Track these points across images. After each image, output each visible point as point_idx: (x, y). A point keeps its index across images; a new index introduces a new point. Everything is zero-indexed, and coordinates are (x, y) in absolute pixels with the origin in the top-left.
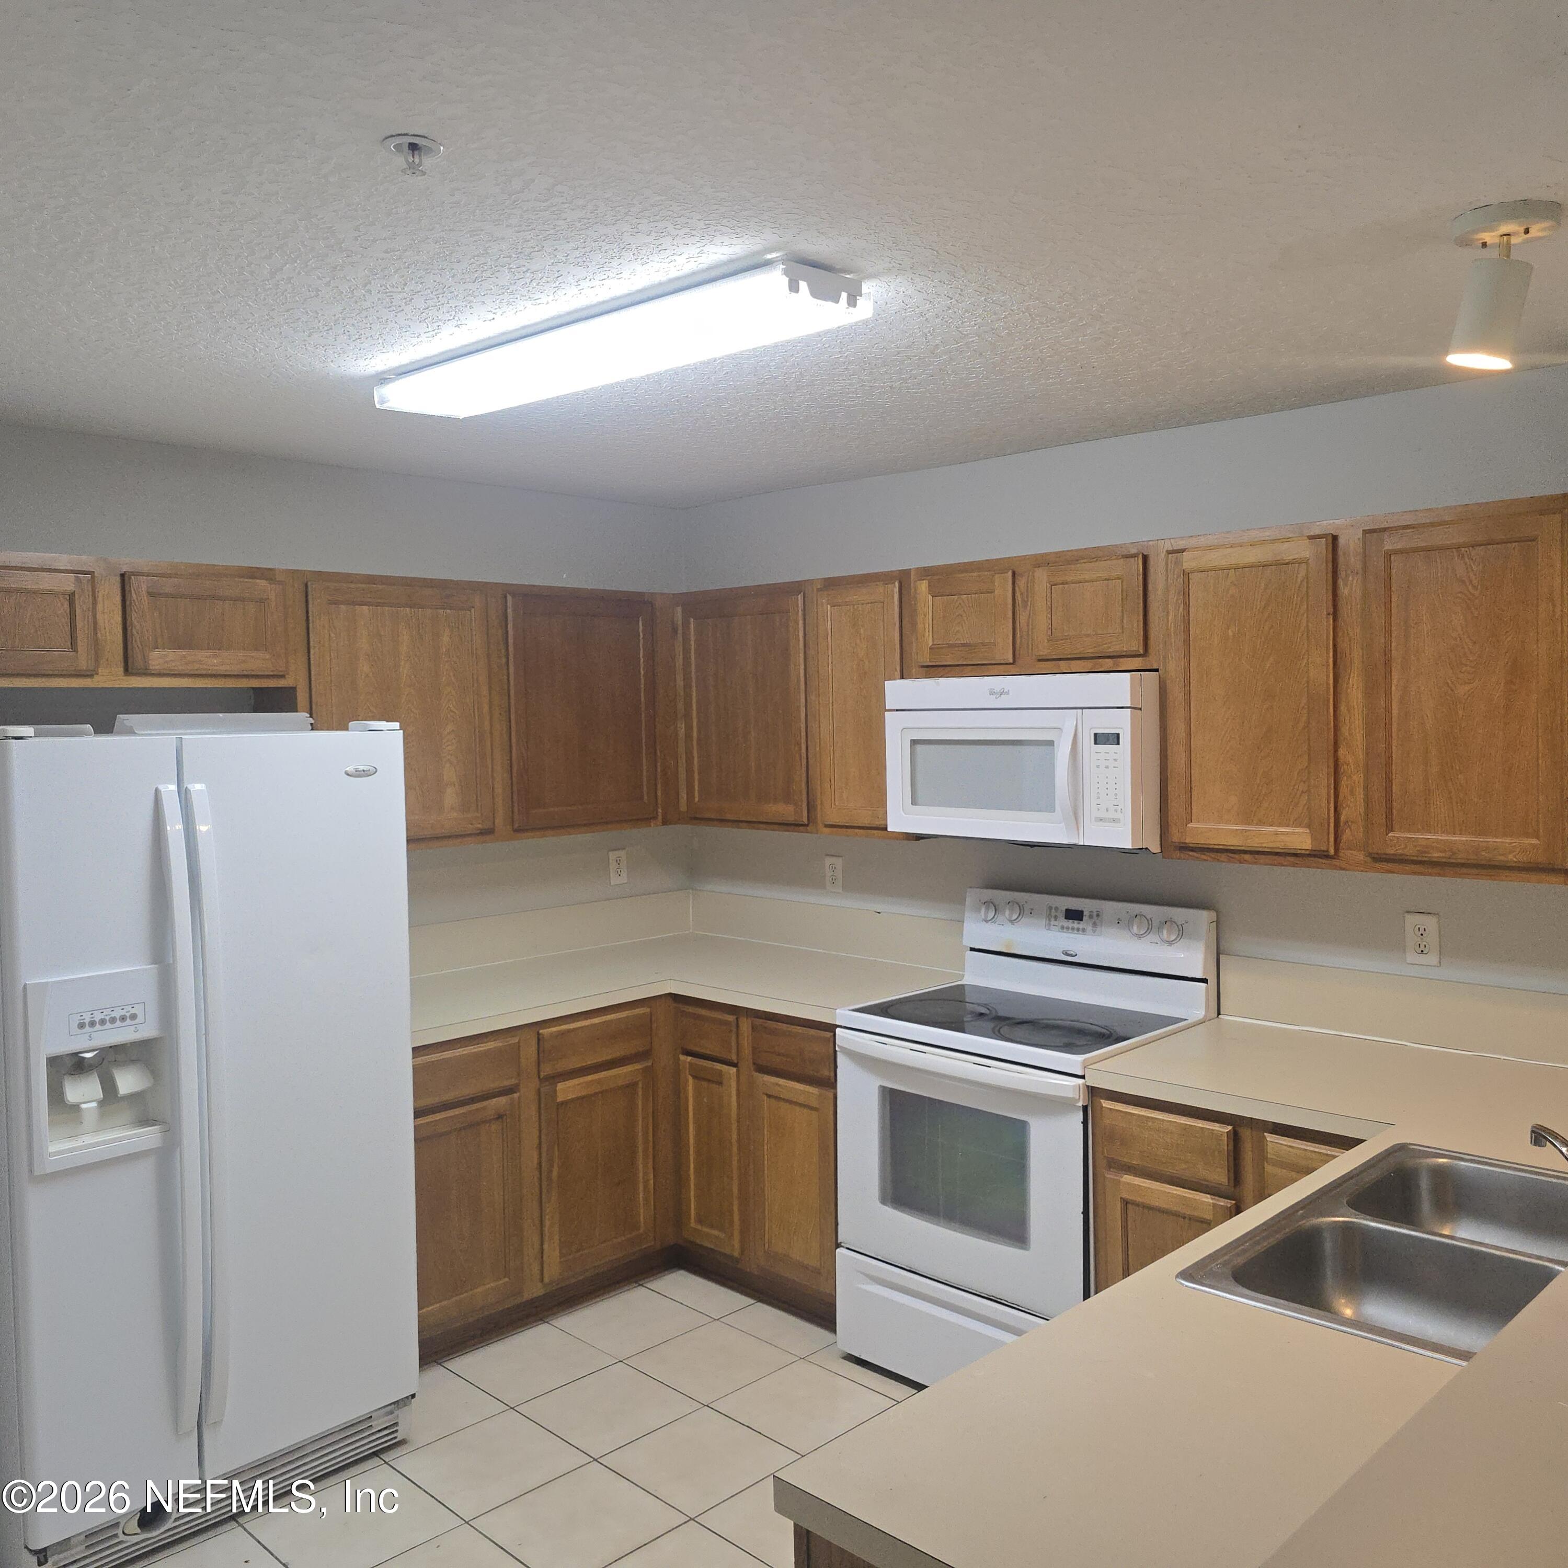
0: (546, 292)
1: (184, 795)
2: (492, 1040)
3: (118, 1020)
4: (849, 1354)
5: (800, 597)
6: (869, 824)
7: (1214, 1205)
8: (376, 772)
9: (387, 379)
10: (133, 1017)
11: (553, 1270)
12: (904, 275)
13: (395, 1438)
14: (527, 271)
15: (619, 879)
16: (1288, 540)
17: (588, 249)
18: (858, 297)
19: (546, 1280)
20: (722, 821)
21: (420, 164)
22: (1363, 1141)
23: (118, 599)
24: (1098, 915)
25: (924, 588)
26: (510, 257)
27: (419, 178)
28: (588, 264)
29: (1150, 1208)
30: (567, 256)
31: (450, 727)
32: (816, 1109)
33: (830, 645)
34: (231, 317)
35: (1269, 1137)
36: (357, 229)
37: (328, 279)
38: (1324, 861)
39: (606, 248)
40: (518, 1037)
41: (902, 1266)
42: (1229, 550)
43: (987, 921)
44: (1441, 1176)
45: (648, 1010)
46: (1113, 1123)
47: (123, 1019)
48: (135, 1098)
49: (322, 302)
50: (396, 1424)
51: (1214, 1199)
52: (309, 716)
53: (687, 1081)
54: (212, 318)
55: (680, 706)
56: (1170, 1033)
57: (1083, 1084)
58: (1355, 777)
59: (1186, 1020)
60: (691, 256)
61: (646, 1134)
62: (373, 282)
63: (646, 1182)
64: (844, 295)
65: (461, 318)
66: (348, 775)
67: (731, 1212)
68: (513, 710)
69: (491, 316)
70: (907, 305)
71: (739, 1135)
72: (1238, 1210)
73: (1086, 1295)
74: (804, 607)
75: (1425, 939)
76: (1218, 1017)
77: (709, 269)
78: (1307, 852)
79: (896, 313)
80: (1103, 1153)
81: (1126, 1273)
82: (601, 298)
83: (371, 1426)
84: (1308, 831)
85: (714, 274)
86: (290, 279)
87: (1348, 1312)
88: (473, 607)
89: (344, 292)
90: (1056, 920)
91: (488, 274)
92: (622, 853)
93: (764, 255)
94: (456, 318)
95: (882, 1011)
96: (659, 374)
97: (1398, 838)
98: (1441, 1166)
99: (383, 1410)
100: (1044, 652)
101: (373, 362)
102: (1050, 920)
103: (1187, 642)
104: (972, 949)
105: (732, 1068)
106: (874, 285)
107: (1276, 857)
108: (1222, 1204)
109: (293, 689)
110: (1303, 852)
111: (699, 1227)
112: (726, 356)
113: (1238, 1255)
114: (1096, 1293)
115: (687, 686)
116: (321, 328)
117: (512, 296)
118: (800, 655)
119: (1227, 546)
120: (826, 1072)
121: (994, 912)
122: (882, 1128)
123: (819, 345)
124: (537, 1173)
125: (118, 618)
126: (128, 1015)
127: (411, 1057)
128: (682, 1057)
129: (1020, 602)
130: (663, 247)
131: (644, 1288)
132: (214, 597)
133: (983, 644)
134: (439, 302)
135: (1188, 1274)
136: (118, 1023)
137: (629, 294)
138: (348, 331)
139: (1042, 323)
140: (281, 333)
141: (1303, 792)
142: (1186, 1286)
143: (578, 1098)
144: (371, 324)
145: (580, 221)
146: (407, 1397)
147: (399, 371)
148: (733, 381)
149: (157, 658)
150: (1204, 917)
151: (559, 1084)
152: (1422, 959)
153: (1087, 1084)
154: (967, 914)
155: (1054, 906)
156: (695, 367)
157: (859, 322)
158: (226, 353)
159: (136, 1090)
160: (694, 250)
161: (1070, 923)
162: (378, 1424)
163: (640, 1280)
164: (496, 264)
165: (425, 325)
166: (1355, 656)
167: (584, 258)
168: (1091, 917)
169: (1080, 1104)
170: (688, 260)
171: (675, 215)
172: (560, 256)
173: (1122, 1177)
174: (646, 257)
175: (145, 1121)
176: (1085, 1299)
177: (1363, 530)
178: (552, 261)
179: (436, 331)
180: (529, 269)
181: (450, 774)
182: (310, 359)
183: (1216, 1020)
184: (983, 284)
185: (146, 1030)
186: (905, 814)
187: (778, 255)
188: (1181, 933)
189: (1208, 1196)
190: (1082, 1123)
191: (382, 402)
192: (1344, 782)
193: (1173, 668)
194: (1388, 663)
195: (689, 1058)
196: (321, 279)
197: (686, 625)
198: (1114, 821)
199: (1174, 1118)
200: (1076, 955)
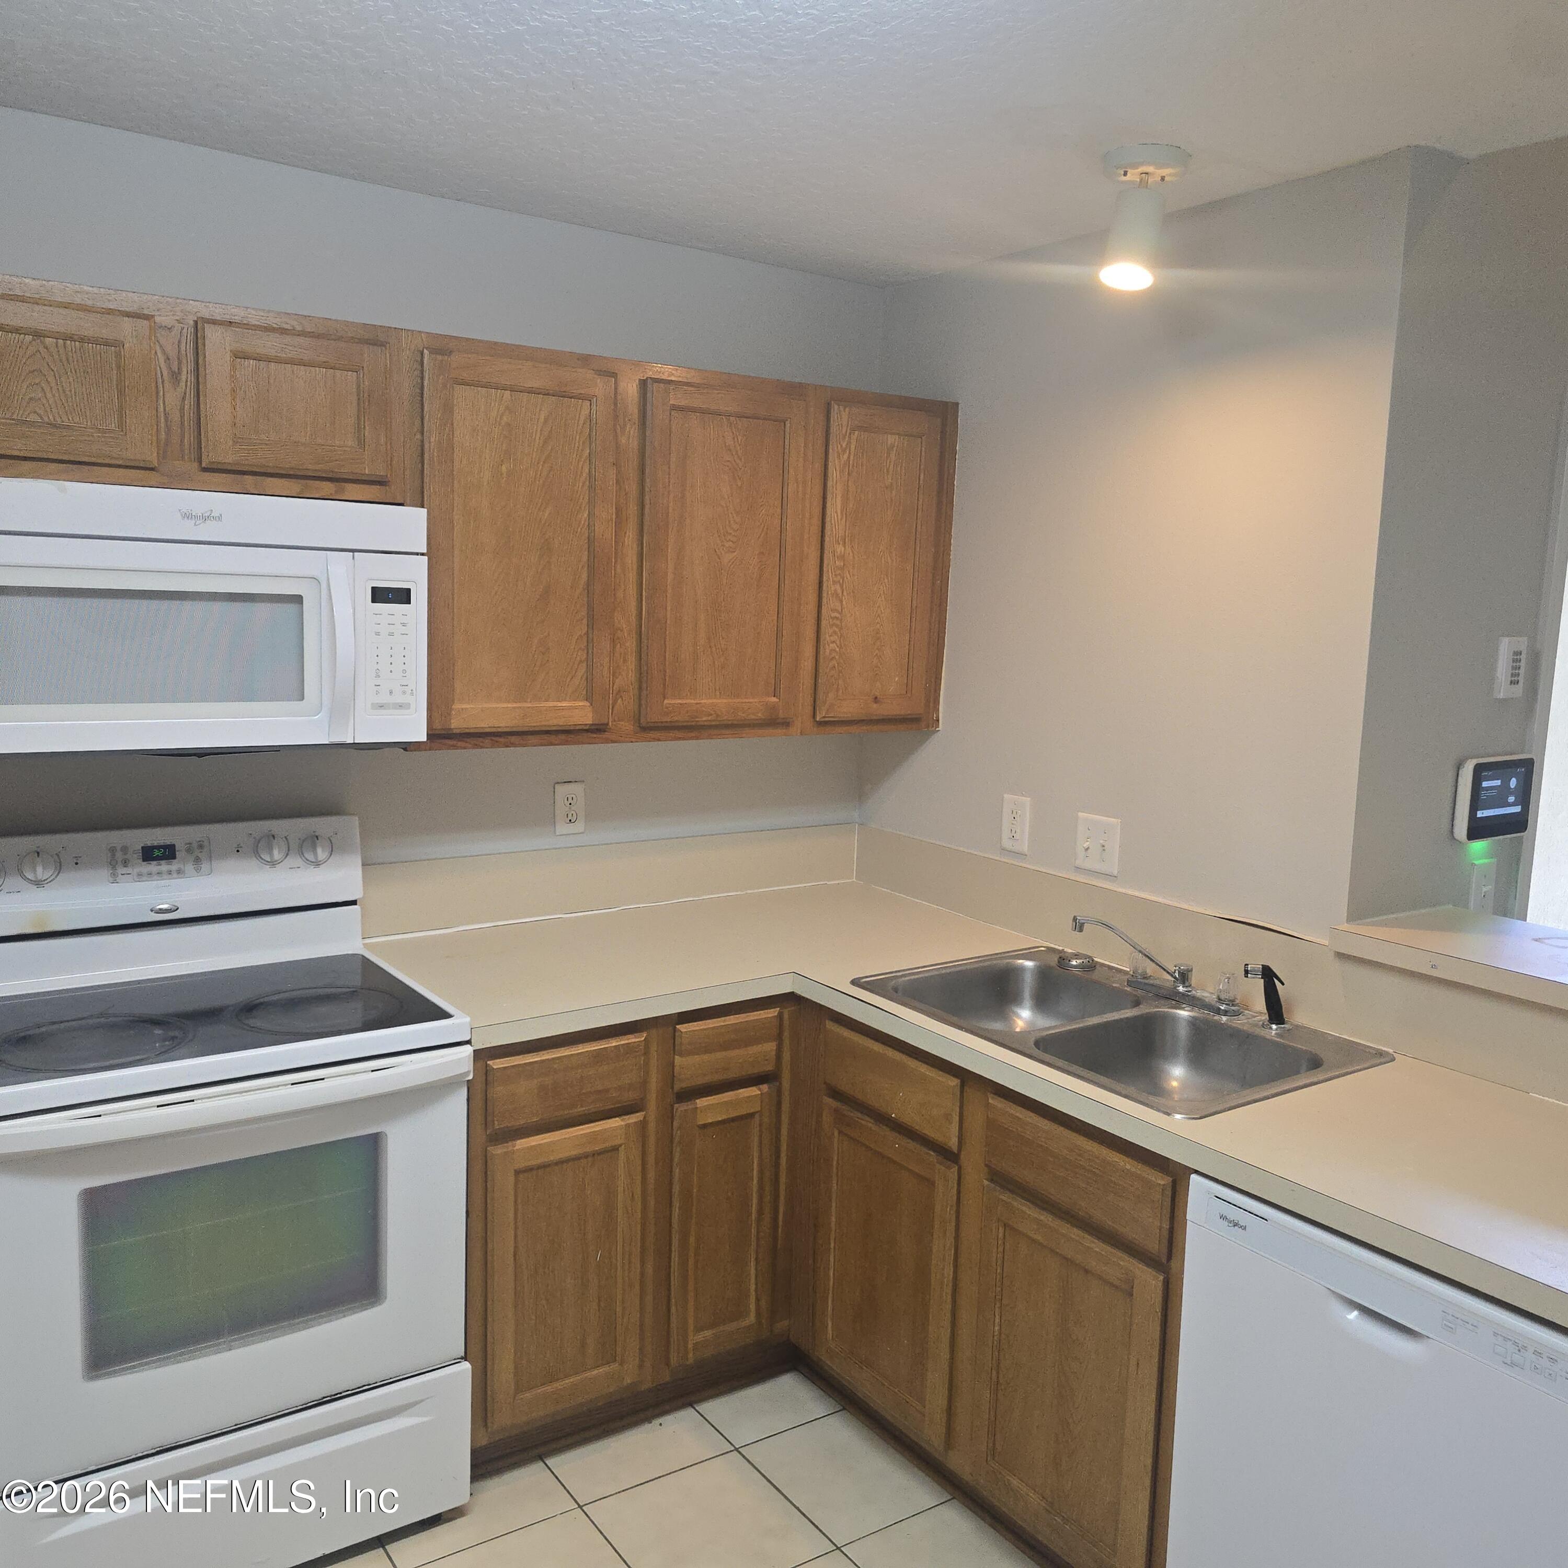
7: (628, 1126)
16: (574, 369)
24: (201, 847)
29: (546, 1166)
35: (683, 1028)
42: (508, 366)
51: (627, 1119)
58: (628, 643)
75: (573, 808)
78: (587, 727)
84: (589, 703)
90: (125, 866)
97: (672, 705)
102: (114, 868)
110: (580, 728)
129: (165, 372)
141: (581, 662)
152: (572, 828)
153: (474, 1049)
155: (119, 846)
161: (153, 867)
166: (631, 511)
168: (189, 850)
173: (515, 1145)
177: (640, 379)
188: (331, 849)
189: (618, 1119)
198: (401, 706)
199: (583, 1048)
200: (178, 909)
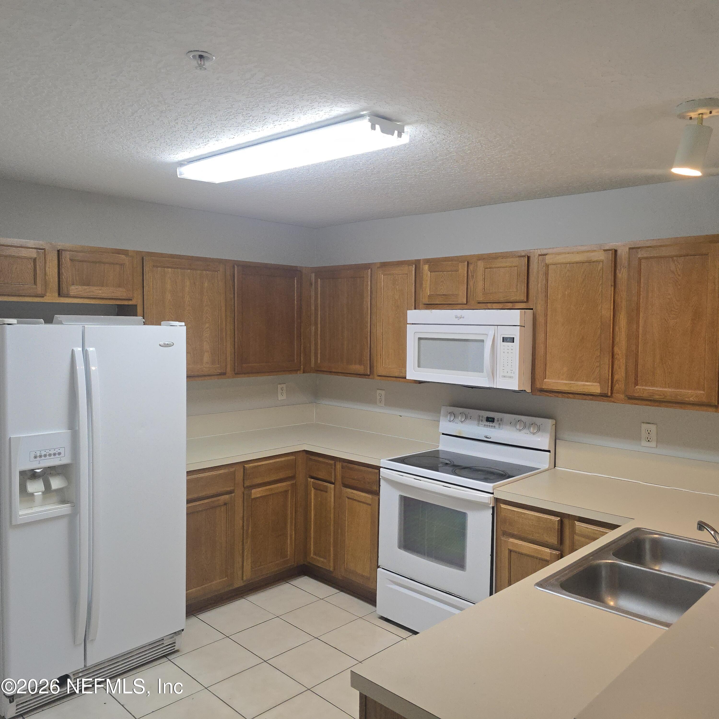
0: (259, 126)
1: (85, 353)
2: (223, 469)
3: (52, 455)
4: (382, 616)
5: (369, 270)
6: (398, 375)
7: (551, 553)
8: (173, 345)
9: (183, 164)
10: (59, 454)
11: (248, 574)
12: (424, 123)
13: (174, 649)
14: (250, 116)
15: (281, 397)
16: (594, 251)
17: (279, 107)
18: (402, 133)
19: (245, 578)
20: (330, 372)
21: (204, 65)
22: (620, 526)
23: (56, 262)
24: (501, 420)
25: (426, 268)
26: (243, 109)
27: (203, 71)
28: (279, 114)
29: (522, 554)
30: (269, 109)
31: (207, 325)
32: (370, 505)
33: (382, 293)
34: (113, 133)
35: (577, 523)
36: (173, 94)
37: (158, 117)
38: (605, 398)
39: (288, 107)
40: (235, 468)
41: (407, 577)
42: (567, 255)
43: (450, 421)
44: (655, 543)
45: (295, 457)
46: (506, 515)
47: (55, 454)
48: (59, 491)
49: (155, 127)
50: (174, 643)
51: (551, 551)
52: (143, 318)
53: (311, 491)
54: (104, 133)
55: (313, 318)
56: (533, 474)
57: (493, 497)
58: (621, 360)
59: (540, 469)
60: (326, 111)
61: (291, 513)
62: (179, 119)
63: (291, 536)
64: (396, 132)
65: (219, 137)
66: (160, 346)
67: (329, 550)
68: (236, 318)
69: (233, 136)
70: (424, 138)
71: (334, 515)
72: (561, 556)
73: (491, 594)
74: (371, 276)
75: (650, 435)
76: (554, 468)
77: (334, 118)
78: (598, 394)
79: (419, 141)
80: (501, 528)
81: (510, 584)
82: (284, 130)
83: (163, 643)
84: (598, 384)
85: (336, 120)
86: (141, 116)
87: (612, 603)
88: (219, 271)
89: (165, 123)
90: (482, 422)
91: (233, 117)
92: (284, 386)
93: (360, 112)
94: (217, 137)
95: (401, 461)
96: (308, 166)
97: (640, 389)
98: (656, 538)
99: (169, 636)
100: (481, 299)
101: (177, 156)
102: (479, 422)
103: (546, 296)
104: (443, 434)
105: (332, 485)
106: (410, 127)
107: (584, 396)
108: (554, 553)
109: (136, 306)
110: (596, 394)
111: (315, 557)
112: (340, 158)
113: (563, 576)
114: (496, 593)
115: (316, 309)
116: (154, 139)
117: (242, 128)
118: (369, 297)
119: (566, 253)
120: (375, 488)
121: (454, 417)
122: (400, 514)
123: (383, 155)
124: (242, 531)
125: (56, 271)
126: (57, 453)
127: (186, 476)
128: (309, 479)
129: (470, 276)
130: (314, 107)
131: (289, 584)
132: (100, 262)
133: (453, 295)
134: (209, 129)
135: (540, 584)
136: (52, 457)
137: (297, 128)
138: (167, 141)
139: (486, 148)
140: (135, 141)
141: (597, 367)
142: (539, 589)
143: (261, 497)
144: (177, 138)
145: (276, 94)
146: (180, 631)
147: (189, 161)
148: (343, 170)
149: (74, 290)
150: (550, 422)
151: (253, 490)
152: (648, 444)
153: (494, 497)
154: (441, 418)
155: (481, 416)
156: (326, 163)
157: (402, 145)
158: (109, 150)
159: (59, 487)
160: (327, 109)
161: (488, 423)
162: (166, 642)
163: (287, 580)
164: (236, 113)
165: (202, 140)
166: (623, 304)
167: (277, 111)
168: (498, 421)
169: (491, 506)
170: (325, 113)
171: (320, 92)
172: (266, 110)
173: (509, 539)
174: (305, 111)
175: (63, 501)
176: (490, 595)
177: (629, 248)
178: (262, 112)
179: (207, 143)
180: (251, 115)
181: (206, 346)
182: (148, 154)
183: (553, 470)
184: (460, 129)
185: (65, 460)
186: (415, 371)
187: (366, 112)
188: (539, 430)
189: (548, 549)
190: (492, 514)
191: (181, 174)
192: (616, 362)
193: (540, 308)
194: (638, 310)
195: (312, 480)
196: (155, 117)
197: (316, 282)
198: (510, 377)
199: (534, 513)
200: (491, 438)
